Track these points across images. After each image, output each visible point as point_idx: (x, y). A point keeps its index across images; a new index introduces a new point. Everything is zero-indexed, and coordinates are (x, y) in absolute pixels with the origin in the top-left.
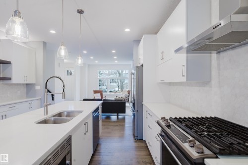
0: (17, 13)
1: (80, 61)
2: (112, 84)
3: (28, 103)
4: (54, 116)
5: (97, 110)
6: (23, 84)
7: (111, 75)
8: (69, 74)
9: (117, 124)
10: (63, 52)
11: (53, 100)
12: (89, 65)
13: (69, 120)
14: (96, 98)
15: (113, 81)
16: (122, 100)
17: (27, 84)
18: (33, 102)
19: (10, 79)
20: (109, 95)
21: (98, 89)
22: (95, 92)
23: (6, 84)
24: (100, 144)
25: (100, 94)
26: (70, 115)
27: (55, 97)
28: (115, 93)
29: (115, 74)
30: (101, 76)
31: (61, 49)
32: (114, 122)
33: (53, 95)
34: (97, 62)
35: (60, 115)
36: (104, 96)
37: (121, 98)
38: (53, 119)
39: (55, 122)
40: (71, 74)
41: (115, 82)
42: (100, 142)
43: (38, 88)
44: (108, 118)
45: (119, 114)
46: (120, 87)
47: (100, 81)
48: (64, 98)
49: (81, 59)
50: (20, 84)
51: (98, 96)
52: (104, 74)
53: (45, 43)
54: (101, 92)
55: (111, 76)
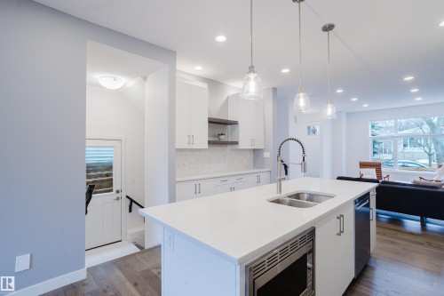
0: (251, 69)
1: (330, 111)
2: (408, 149)
3: (255, 176)
4: (290, 197)
5: (364, 198)
6: (250, 150)
7: (407, 128)
8: (311, 133)
9: (419, 239)
10: (301, 101)
11: (286, 174)
12: (348, 114)
13: (311, 206)
14: (364, 177)
15: (412, 141)
16: (436, 187)
17: (254, 150)
18: (262, 175)
19: (236, 143)
20: (398, 173)
21: (370, 159)
22: (363, 165)
23: (233, 150)
24: (373, 269)
25: (374, 170)
26: (313, 198)
27: (290, 170)
28: (418, 169)
29: (420, 126)
30: (377, 132)
31: (299, 97)
32: (412, 234)
33: (286, 167)
34: (365, 106)
35: (298, 196)
36: (384, 175)
37: (434, 183)
38: (288, 199)
39: (291, 204)
40: (314, 132)
41: (420, 145)
42: (372, 264)
43: (266, 155)
44: (396, 222)
45: (429, 219)
46: (435, 157)
47: (374, 142)
48: (305, 171)
49: (332, 107)
50: (246, 150)
51: (370, 173)
52: (387, 128)
53: (275, 90)
54: (377, 166)
55: (405, 132)
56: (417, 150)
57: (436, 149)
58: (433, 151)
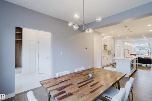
16: (149, 58)
53: (114, 38)
56: (144, 51)
57: (150, 51)
58: (149, 51)
